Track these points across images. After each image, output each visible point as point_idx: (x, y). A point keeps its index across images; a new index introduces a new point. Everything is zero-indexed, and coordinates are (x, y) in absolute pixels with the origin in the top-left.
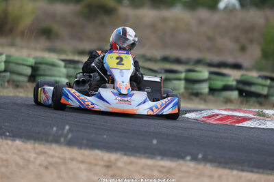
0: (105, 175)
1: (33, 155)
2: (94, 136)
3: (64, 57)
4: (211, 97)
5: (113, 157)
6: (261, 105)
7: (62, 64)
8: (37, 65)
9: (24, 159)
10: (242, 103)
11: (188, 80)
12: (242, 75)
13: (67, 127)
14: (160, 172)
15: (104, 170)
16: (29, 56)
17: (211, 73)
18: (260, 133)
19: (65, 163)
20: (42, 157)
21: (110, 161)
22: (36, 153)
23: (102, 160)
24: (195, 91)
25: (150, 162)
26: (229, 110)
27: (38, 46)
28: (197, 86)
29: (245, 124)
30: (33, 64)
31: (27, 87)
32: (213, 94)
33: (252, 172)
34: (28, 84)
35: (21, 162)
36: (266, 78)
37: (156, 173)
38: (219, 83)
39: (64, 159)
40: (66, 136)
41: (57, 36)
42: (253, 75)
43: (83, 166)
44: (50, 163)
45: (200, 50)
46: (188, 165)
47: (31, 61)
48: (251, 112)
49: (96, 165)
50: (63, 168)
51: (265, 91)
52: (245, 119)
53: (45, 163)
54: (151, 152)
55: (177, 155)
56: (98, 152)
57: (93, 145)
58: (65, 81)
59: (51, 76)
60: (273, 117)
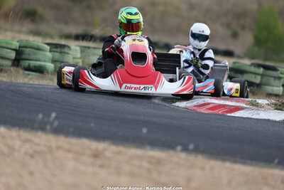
0: (93, 165)
2: (80, 123)
3: (49, 41)
5: (101, 146)
6: (254, 93)
7: (48, 47)
8: (21, 49)
9: (8, 146)
12: (234, 63)
13: (53, 115)
14: (150, 162)
15: (91, 160)
16: (13, 38)
19: (51, 151)
20: (27, 146)
21: (97, 150)
23: (89, 149)
25: (139, 152)
26: (221, 99)
27: (24, 29)
29: (237, 114)
30: (18, 48)
31: (11, 72)
33: (245, 163)
34: (12, 68)
35: (6, 150)
36: (259, 66)
37: (145, 164)
39: (50, 147)
40: (52, 124)
41: (42, 18)
42: (246, 63)
43: (70, 156)
44: (37, 153)
46: (179, 156)
47: (16, 45)
48: (243, 102)
49: (83, 154)
50: (48, 157)
51: (257, 80)
52: (237, 109)
54: (139, 142)
55: (168, 145)
56: (85, 141)
57: (80, 133)
58: (50, 66)
59: (36, 60)
60: (267, 107)
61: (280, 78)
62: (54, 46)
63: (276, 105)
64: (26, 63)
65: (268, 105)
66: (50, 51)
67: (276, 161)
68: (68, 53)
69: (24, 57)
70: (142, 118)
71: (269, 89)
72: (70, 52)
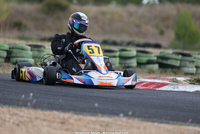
0: (61, 129)
1: (8, 116)
2: (52, 100)
3: (30, 43)
4: (139, 69)
5: (66, 115)
6: (175, 73)
7: (29, 48)
8: (10, 50)
9: (2, 119)
10: (161, 73)
11: (121, 57)
12: (161, 52)
13: (31, 95)
15: (60, 126)
16: (5, 43)
17: (138, 51)
18: (174, 94)
19: (31, 121)
20: (15, 118)
21: (64, 119)
22: (10, 114)
23: (59, 118)
24: (127, 65)
25: (93, 118)
26: (151, 78)
27: (11, 35)
28: (128, 61)
29: (163, 88)
30: (8, 49)
31: (4, 66)
32: (140, 67)
33: (168, 123)
34: (5, 64)
36: (178, 54)
37: (98, 127)
38: (144, 59)
39: (31, 118)
40: (31, 101)
41: (26, 28)
42: (169, 52)
43: (45, 123)
44: (21, 122)
45: (130, 35)
46: (122, 120)
47: (7, 47)
48: (167, 79)
49: (54, 122)
50: (30, 125)
51: (178, 64)
52: (163, 85)
53: (17, 122)
54: (94, 112)
56: (55, 113)
57: (52, 107)
58: (32, 61)
59: (21, 57)
60: (184, 82)
61: (193, 62)
62: (34, 47)
63: (190, 80)
64: (14, 60)
65: (185, 81)
66: (31, 50)
67: (190, 120)
68: (44, 51)
69: (13, 55)
70: (95, 94)
71: (186, 70)
72: (45, 50)
